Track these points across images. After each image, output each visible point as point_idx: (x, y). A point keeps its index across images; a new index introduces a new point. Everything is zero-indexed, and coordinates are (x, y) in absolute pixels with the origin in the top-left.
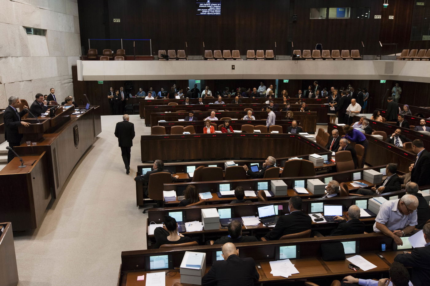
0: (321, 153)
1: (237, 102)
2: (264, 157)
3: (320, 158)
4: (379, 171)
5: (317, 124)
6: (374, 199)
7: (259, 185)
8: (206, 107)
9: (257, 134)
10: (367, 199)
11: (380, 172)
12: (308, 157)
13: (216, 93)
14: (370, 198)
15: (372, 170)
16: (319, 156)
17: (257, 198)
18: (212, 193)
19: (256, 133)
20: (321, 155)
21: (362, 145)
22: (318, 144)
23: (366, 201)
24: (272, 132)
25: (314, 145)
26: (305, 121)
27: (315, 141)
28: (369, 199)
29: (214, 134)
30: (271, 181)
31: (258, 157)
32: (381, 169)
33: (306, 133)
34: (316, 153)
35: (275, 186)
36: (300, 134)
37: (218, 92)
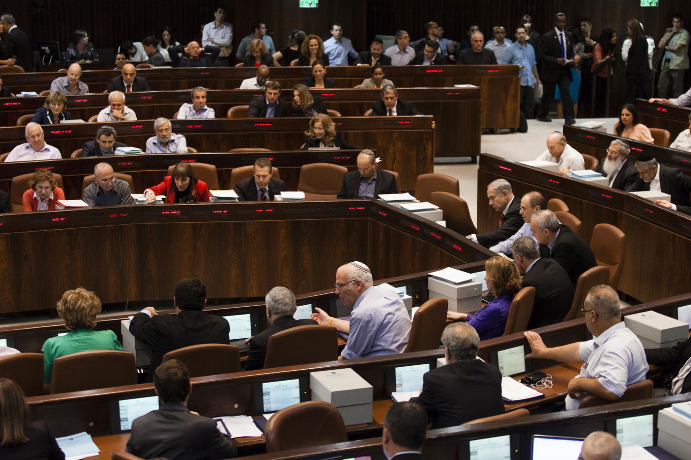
0: (467, 265)
1: (129, 86)
2: (254, 293)
3: (470, 281)
4: (674, 315)
5: (436, 159)
6: (676, 410)
7: (268, 393)
8: (8, 108)
9: (226, 206)
10: (654, 411)
11: (677, 318)
12: (427, 280)
13: (36, 53)
14: (662, 408)
15: (652, 312)
16: (466, 276)
17: (264, 441)
18: (95, 434)
19: (221, 202)
20: (470, 270)
21: (617, 226)
22: (451, 232)
23: (649, 418)
24: (278, 198)
25: (439, 237)
26: (391, 151)
27: (443, 224)
28: (660, 411)
29: (60, 215)
30: (312, 374)
31: (233, 295)
32: (680, 309)
33: (407, 196)
34: (452, 264)
35: (327, 390)
36: (385, 197)
37: (47, 48)
